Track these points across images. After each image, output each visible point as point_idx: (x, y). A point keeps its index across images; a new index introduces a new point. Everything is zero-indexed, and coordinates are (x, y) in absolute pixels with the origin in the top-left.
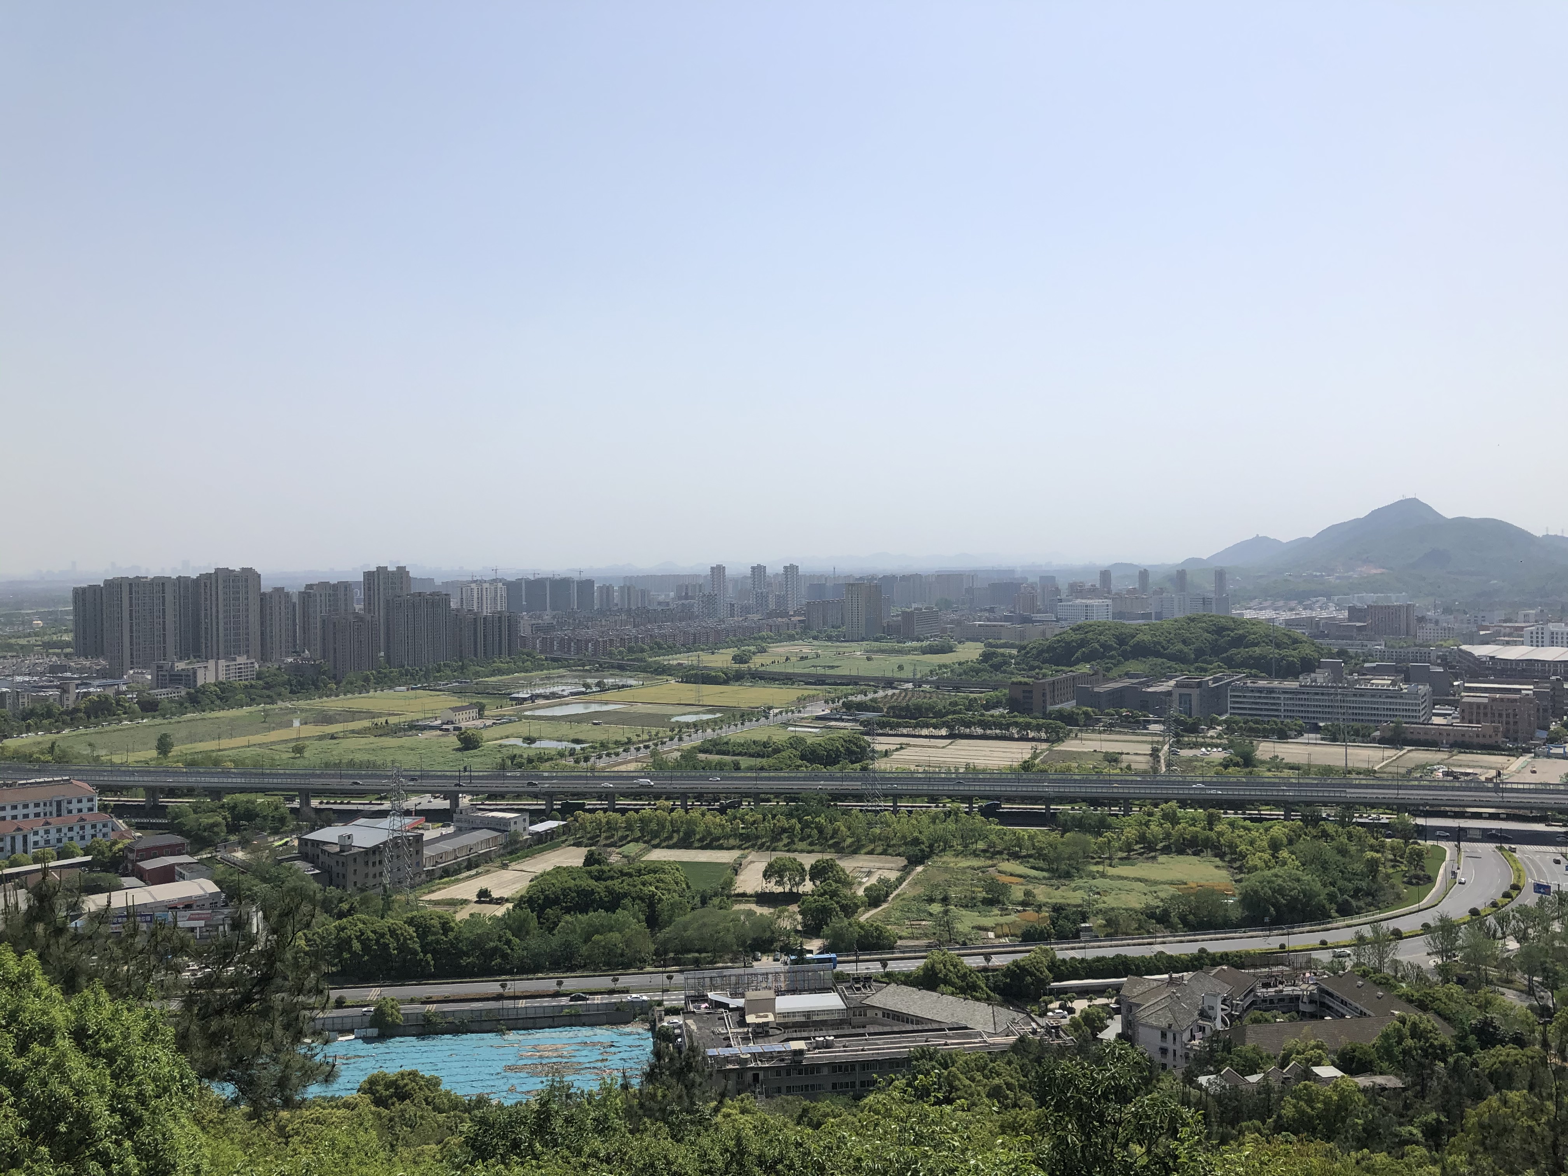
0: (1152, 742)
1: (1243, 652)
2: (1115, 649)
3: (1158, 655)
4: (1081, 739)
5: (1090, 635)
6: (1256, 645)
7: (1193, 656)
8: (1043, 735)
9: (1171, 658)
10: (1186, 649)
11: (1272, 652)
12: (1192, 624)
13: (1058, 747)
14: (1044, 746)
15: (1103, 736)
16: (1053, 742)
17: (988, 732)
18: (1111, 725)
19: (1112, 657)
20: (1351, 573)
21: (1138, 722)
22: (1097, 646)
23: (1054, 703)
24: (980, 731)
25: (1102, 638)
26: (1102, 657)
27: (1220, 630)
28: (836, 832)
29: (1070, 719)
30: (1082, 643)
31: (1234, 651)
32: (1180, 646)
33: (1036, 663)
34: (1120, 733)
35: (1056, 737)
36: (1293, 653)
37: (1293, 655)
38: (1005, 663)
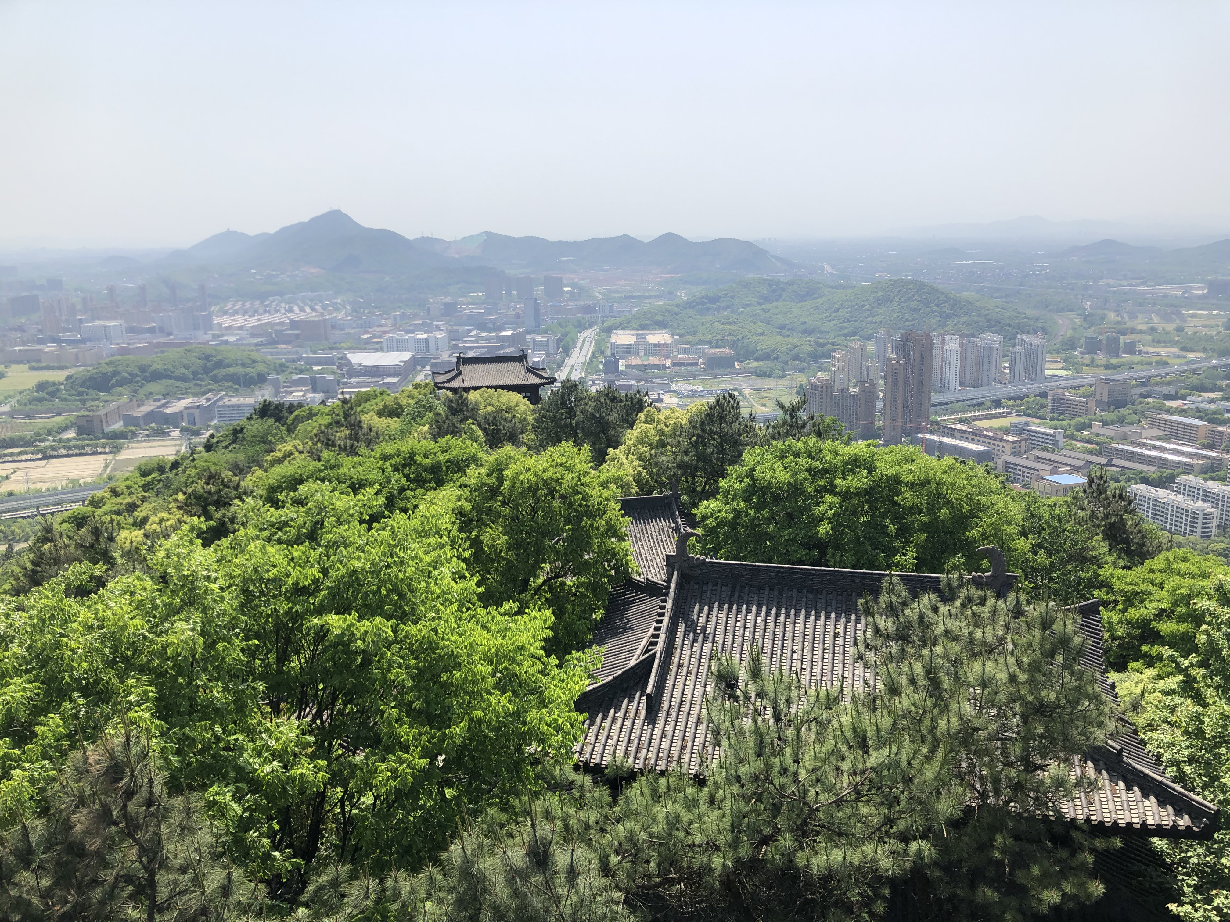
0: (175, 445)
1: (223, 372)
2: (139, 376)
3: (169, 377)
4: (132, 448)
5: (120, 368)
6: (230, 366)
7: (191, 376)
8: (107, 450)
9: (178, 379)
10: (186, 372)
11: (241, 370)
12: (188, 354)
13: (119, 457)
14: (110, 457)
15: (144, 444)
16: (115, 453)
17: (70, 452)
18: (148, 436)
19: (138, 382)
20: (297, 272)
21: (164, 432)
22: (126, 375)
23: (108, 425)
24: (63, 452)
25: (129, 369)
26: (131, 381)
27: (207, 357)
28: (13, 532)
29: (121, 435)
30: (116, 373)
31: (217, 371)
32: (183, 370)
33: (83, 390)
34: (154, 441)
35: (116, 449)
36: (253, 370)
37: (252, 372)
38: (59, 390)
